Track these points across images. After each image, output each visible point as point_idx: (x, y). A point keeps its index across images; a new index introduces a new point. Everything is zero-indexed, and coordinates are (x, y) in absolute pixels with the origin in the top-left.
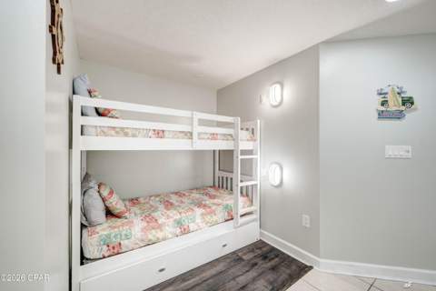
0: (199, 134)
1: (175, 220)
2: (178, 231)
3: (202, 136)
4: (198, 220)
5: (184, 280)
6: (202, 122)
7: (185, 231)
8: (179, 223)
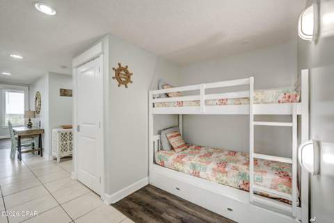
0: (206, 101)
1: (192, 163)
2: (192, 171)
3: (210, 103)
4: (209, 172)
5: (186, 205)
6: (208, 91)
7: (196, 174)
8: (194, 166)
